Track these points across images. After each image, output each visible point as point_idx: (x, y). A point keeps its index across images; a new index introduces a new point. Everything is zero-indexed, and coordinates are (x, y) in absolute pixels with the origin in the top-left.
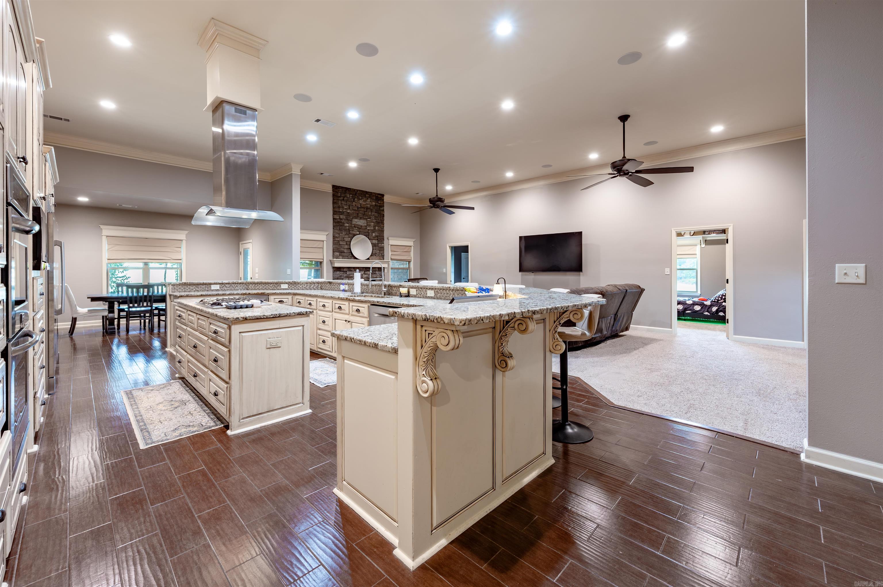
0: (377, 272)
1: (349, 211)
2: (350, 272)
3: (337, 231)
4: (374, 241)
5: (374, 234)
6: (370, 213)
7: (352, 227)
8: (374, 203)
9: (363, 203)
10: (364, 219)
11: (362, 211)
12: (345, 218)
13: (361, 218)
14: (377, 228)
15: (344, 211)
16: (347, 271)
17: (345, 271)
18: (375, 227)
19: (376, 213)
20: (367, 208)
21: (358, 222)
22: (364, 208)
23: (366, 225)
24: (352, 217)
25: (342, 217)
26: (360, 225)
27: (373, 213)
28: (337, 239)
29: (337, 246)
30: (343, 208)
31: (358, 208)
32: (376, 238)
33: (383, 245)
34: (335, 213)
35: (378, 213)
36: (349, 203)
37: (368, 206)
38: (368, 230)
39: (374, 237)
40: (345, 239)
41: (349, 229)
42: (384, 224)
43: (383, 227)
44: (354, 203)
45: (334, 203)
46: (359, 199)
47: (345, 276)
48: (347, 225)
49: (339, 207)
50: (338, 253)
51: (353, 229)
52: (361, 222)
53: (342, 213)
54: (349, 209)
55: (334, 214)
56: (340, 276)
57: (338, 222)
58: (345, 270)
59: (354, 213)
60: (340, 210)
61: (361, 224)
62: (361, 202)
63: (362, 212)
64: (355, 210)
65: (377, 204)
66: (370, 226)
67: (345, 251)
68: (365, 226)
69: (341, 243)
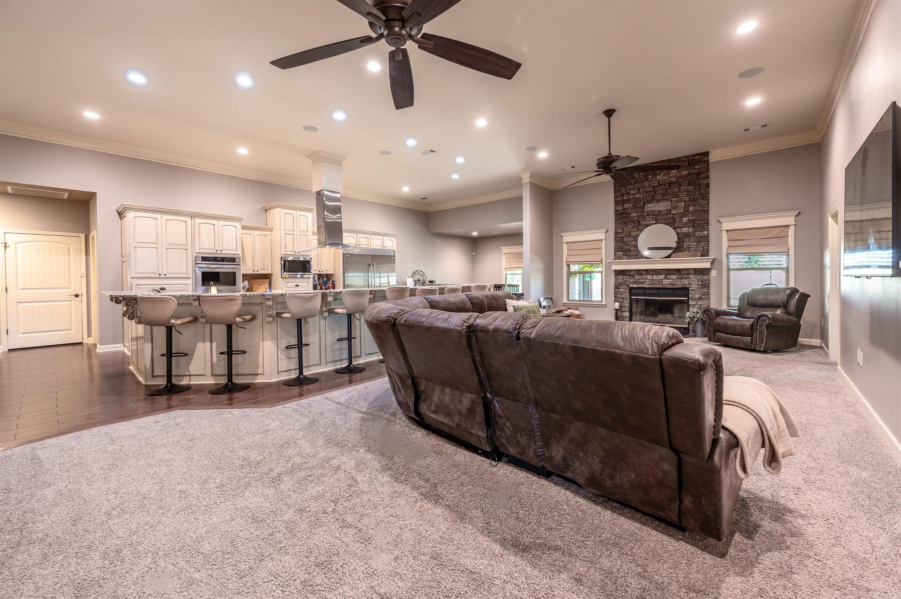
0: (690, 276)
1: (638, 196)
2: (640, 277)
3: (620, 226)
4: (685, 230)
5: (684, 219)
6: (677, 189)
7: (643, 216)
8: (685, 173)
9: (664, 178)
10: (664, 200)
11: (661, 190)
12: (631, 206)
13: (658, 201)
14: (691, 208)
15: (630, 197)
16: (634, 275)
17: (632, 275)
18: (686, 208)
19: (689, 185)
20: (671, 184)
21: (655, 206)
22: (665, 184)
23: (669, 208)
24: (642, 203)
25: (626, 206)
26: (657, 210)
27: (683, 188)
28: (619, 236)
29: (619, 244)
30: (629, 194)
31: (654, 188)
32: (690, 224)
33: (706, 232)
34: (617, 203)
35: (694, 185)
36: (637, 185)
37: (672, 179)
38: (673, 214)
39: (685, 223)
40: (632, 233)
41: (638, 220)
42: (708, 200)
43: (708, 204)
44: (646, 183)
45: (615, 191)
46: (656, 175)
47: (631, 281)
48: (635, 214)
49: (623, 195)
50: (621, 253)
51: (646, 218)
52: (661, 206)
53: (627, 201)
54: (639, 192)
55: (616, 205)
56: (624, 282)
57: (621, 214)
58: (631, 273)
59: (646, 196)
60: (624, 198)
61: (659, 209)
62: (659, 177)
63: (661, 191)
64: (649, 192)
65: (690, 171)
66: (676, 208)
67: (632, 249)
68: (667, 210)
69: (625, 239)
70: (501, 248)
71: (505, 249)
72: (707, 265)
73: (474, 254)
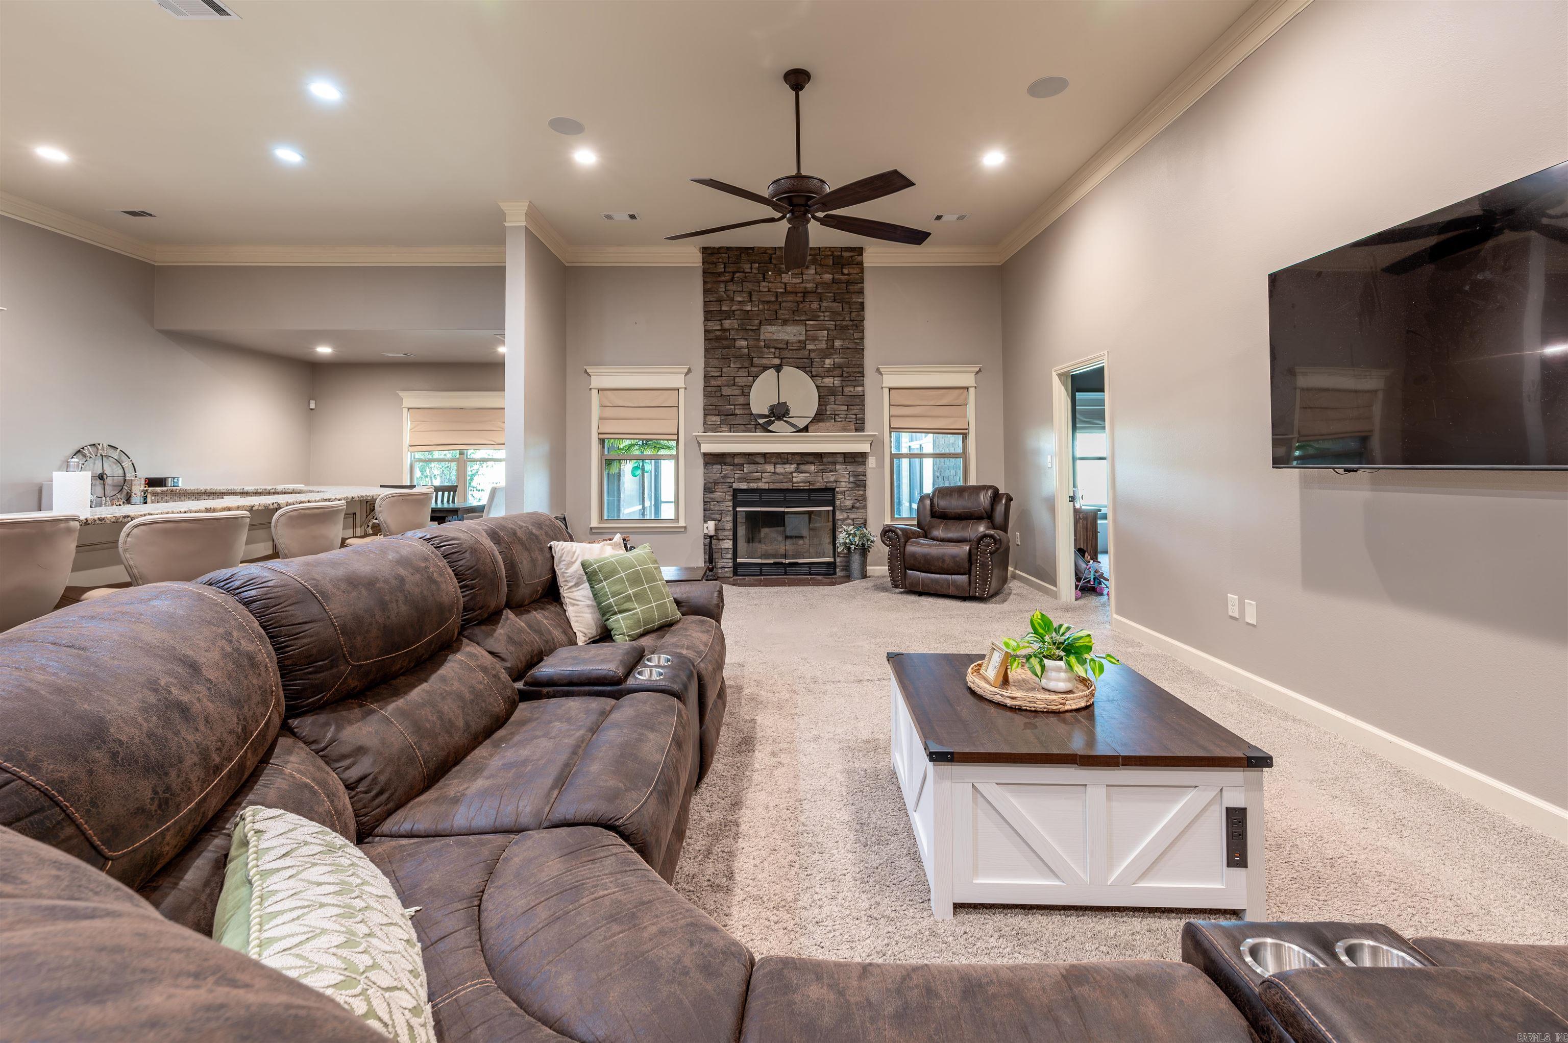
0: (838, 467)
1: (749, 308)
2: (753, 468)
3: (715, 362)
4: (828, 381)
5: (828, 361)
6: (815, 306)
7: (758, 347)
8: (828, 277)
9: (795, 281)
10: (796, 322)
11: (788, 303)
12: (736, 326)
13: (785, 322)
14: (838, 343)
15: (734, 308)
16: (742, 465)
17: (737, 465)
18: (830, 340)
19: (835, 301)
20: (805, 293)
21: (779, 332)
22: (796, 293)
23: (803, 338)
24: (757, 322)
25: (727, 324)
26: (782, 340)
27: (824, 304)
28: (713, 383)
29: (714, 400)
30: (732, 300)
31: (777, 297)
32: (837, 372)
33: (860, 389)
34: (709, 315)
35: (842, 302)
36: (748, 286)
37: (808, 285)
38: (810, 351)
39: (829, 370)
40: (737, 380)
41: (749, 355)
42: (863, 331)
43: (862, 338)
44: (764, 284)
45: (706, 291)
46: (780, 272)
47: (736, 476)
48: (744, 343)
49: (720, 301)
50: (718, 418)
51: (762, 352)
52: (791, 333)
53: (729, 315)
54: (751, 301)
55: (706, 319)
56: (724, 478)
57: (718, 339)
58: (736, 461)
59: (763, 310)
60: (724, 308)
61: (786, 338)
62: (786, 278)
63: (789, 305)
64: (768, 302)
65: (837, 276)
66: (815, 339)
67: (737, 412)
68: (800, 341)
69: (726, 391)
70: (401, 393)
71: (411, 399)
72: (864, 447)
73: (312, 406)
